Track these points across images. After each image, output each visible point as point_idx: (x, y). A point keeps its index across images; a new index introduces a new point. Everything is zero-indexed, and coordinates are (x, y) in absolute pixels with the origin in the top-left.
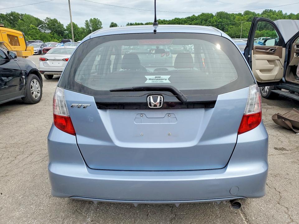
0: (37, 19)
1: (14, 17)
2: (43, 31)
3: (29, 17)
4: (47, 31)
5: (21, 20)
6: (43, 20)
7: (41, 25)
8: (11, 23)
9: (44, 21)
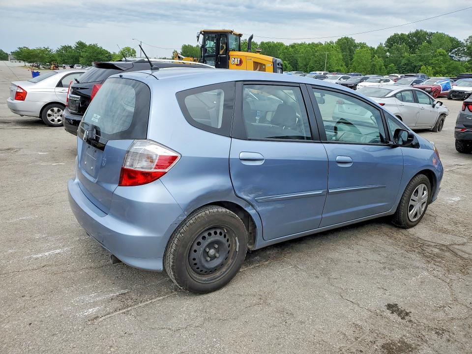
0: (452, 40)
1: (419, 39)
2: (456, 58)
3: (441, 37)
4: (463, 59)
5: (428, 42)
6: (462, 41)
7: (456, 49)
8: (411, 47)
9: (464, 42)
